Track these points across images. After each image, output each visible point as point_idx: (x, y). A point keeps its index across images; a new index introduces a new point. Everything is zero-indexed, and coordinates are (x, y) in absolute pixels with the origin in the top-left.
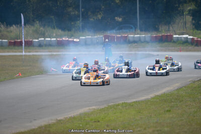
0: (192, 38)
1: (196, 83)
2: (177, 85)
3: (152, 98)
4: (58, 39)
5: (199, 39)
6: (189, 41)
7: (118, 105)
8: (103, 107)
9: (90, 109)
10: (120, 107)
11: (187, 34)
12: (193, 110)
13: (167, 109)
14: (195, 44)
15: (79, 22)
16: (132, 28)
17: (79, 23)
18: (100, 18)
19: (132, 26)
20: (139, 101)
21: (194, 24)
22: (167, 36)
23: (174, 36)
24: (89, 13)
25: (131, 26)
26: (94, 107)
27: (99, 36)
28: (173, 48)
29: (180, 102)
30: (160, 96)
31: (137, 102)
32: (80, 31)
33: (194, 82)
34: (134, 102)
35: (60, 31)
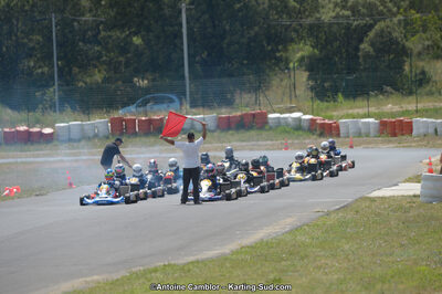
0: (312, 120)
1: (332, 216)
2: (288, 222)
3: (233, 253)
4: (7, 130)
5: (327, 121)
6: (305, 125)
7: (155, 270)
8: (119, 277)
9: (86, 282)
10: (158, 275)
11: (299, 111)
12: (336, 277)
13: (272, 277)
14: (318, 132)
15: (52, 89)
16: (172, 101)
17: (54, 92)
18: (100, 81)
19: (174, 97)
20: (203, 261)
21: (312, 89)
22: (254, 115)
23: (270, 116)
24: (75, 70)
25: (170, 96)
26: (96, 277)
27: (98, 121)
28: (269, 142)
29: (302, 259)
30: (252, 247)
31: (198, 262)
32: (55, 111)
33: (328, 214)
34: (192, 263)
35: (9, 111)
